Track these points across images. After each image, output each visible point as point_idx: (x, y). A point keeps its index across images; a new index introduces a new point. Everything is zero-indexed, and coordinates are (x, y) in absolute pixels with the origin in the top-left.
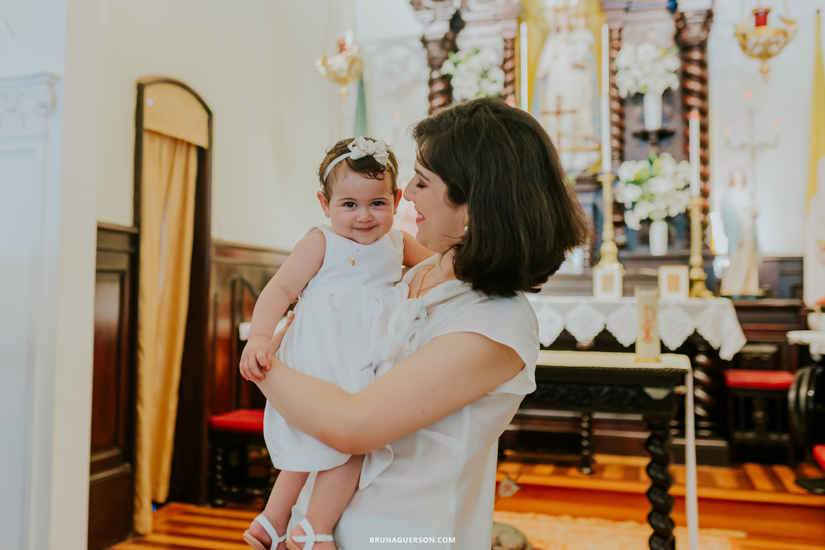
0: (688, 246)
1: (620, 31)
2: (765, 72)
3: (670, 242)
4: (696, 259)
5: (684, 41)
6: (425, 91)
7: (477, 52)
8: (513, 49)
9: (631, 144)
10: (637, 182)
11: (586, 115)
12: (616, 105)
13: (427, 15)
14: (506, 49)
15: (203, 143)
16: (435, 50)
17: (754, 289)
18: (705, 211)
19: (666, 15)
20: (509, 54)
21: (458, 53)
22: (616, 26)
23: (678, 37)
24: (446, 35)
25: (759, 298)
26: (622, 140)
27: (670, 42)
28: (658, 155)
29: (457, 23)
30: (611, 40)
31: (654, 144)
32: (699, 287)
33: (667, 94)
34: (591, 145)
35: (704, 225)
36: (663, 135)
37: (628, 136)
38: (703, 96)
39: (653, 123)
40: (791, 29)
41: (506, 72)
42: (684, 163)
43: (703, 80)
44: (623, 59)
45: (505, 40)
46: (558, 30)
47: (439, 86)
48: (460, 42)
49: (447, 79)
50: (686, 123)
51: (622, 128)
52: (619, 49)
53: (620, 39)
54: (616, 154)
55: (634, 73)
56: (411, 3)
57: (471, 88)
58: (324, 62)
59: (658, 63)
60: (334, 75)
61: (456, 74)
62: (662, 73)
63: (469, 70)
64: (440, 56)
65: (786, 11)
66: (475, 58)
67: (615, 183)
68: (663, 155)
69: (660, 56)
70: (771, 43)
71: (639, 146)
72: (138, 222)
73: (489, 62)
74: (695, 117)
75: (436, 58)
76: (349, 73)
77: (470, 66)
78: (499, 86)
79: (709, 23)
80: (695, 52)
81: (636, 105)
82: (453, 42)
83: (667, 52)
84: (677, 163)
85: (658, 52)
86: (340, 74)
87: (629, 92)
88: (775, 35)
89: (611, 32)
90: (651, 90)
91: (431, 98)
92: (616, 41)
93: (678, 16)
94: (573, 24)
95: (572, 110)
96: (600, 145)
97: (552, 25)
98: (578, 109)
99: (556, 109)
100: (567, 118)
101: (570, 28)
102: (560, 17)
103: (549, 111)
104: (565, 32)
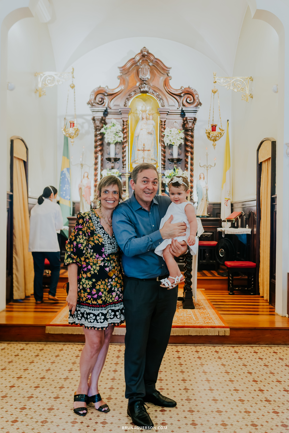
1: (165, 122)
2: (214, 145)
5: (187, 128)
6: (93, 139)
7: (114, 125)
8: (127, 124)
9: (167, 162)
11: (152, 151)
12: (163, 149)
13: (96, 109)
14: (123, 124)
15: (25, 160)
16: (98, 123)
17: (206, 214)
19: (181, 118)
20: (125, 127)
21: (107, 125)
22: (163, 120)
23: (184, 125)
24: (102, 117)
25: (207, 217)
26: (164, 161)
27: (181, 128)
28: (177, 168)
29: (106, 113)
30: (161, 125)
31: (175, 163)
33: (180, 146)
36: (179, 160)
37: (166, 160)
38: (192, 148)
39: (175, 156)
40: (222, 132)
41: (124, 134)
42: (185, 171)
43: (192, 142)
44: (166, 132)
45: (124, 122)
46: (143, 119)
47: (99, 137)
48: (107, 121)
49: (102, 134)
50: (187, 157)
51: (165, 157)
52: (164, 129)
53: (165, 125)
54: (163, 167)
55: (170, 138)
56: (88, 103)
57: (111, 139)
58: (64, 130)
59: (178, 135)
60: (69, 135)
61: (106, 133)
62: (179, 139)
63: (111, 132)
64: (100, 126)
65: (221, 126)
66: (113, 127)
67: (163, 177)
68: (179, 168)
69: (179, 133)
70: (217, 137)
71: (170, 163)
72: (12, 190)
73: (118, 129)
74: (189, 155)
75: (98, 126)
76: (75, 134)
77: (112, 130)
78: (122, 139)
79: (195, 122)
80: (190, 132)
81: (170, 149)
82: (104, 120)
83: (180, 131)
84: (184, 171)
85: (178, 131)
86: (71, 135)
87: (167, 144)
88: (218, 134)
89: (161, 122)
90: (176, 144)
91: (96, 142)
92: (163, 125)
93: (184, 119)
94: (148, 117)
95: (148, 149)
96: (157, 162)
97: (140, 117)
98: (150, 149)
99: (143, 149)
100: (146, 152)
101: (147, 119)
102: (143, 114)
103: (140, 149)
104: (145, 120)
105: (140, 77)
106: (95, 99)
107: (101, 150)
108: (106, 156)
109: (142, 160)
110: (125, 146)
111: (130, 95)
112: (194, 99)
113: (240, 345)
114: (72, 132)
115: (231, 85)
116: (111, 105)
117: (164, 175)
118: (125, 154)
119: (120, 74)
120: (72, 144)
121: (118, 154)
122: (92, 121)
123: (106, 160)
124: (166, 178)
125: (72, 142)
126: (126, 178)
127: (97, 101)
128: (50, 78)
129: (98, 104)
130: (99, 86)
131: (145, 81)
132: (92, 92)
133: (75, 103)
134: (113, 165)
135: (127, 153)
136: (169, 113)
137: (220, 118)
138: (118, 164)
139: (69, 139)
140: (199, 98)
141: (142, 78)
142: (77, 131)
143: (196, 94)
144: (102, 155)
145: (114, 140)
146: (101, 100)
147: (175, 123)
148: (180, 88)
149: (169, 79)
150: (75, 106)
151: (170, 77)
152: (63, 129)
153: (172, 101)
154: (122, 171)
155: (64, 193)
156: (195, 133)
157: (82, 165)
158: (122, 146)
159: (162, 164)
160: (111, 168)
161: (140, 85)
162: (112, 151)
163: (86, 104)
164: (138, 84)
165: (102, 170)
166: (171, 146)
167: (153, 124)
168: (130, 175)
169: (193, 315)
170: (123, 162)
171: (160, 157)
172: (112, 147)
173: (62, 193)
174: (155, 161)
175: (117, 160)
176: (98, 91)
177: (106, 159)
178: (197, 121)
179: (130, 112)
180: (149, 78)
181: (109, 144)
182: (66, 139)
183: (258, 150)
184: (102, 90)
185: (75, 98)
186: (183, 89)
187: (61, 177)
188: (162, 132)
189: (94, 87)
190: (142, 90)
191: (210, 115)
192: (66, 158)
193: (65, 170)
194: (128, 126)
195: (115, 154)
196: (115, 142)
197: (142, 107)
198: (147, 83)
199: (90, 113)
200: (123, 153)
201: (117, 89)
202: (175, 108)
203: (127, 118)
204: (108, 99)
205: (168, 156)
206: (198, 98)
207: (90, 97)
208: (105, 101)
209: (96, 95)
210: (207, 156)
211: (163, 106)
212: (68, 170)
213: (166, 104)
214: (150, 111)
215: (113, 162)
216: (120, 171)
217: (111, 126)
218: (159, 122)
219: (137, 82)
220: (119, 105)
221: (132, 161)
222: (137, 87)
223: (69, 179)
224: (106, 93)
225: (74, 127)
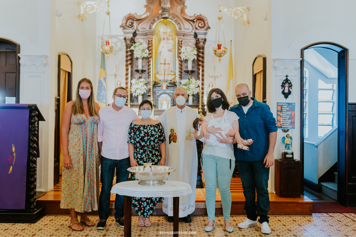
0: (198, 103)
1: (181, 42)
2: (220, 60)
3: (193, 101)
4: (200, 106)
5: (199, 46)
6: (125, 54)
7: (141, 44)
8: (151, 43)
9: (183, 73)
10: (186, 85)
11: (172, 65)
12: (180, 63)
13: (127, 31)
14: (149, 43)
15: (70, 71)
16: (128, 42)
18: (203, 93)
19: (194, 39)
20: (150, 45)
21: (136, 44)
22: (180, 40)
23: (197, 44)
24: (132, 38)
26: (181, 73)
27: (194, 46)
28: (191, 78)
29: (135, 34)
30: (179, 44)
31: (190, 74)
32: (201, 113)
33: (194, 60)
34: (173, 73)
35: (202, 97)
36: (192, 72)
37: (183, 71)
38: (203, 62)
39: (190, 68)
40: (226, 50)
41: (149, 51)
42: (198, 80)
43: (203, 58)
44: (183, 50)
45: (149, 41)
46: (164, 39)
47: (129, 53)
48: (136, 40)
49: (132, 51)
50: (199, 69)
51: (181, 69)
52: (181, 47)
53: (181, 44)
54: (180, 77)
55: (185, 54)
56: (121, 26)
57: (139, 55)
58: (102, 47)
59: (192, 52)
60: (105, 51)
61: (135, 50)
62: (192, 55)
63: (139, 49)
64: (131, 44)
65: (225, 45)
66: (141, 46)
67: (180, 85)
68: (193, 78)
69: (192, 50)
70: (222, 53)
71: (186, 74)
72: (59, 95)
73: (144, 47)
74: (201, 68)
75: (129, 45)
76: (110, 51)
77: (139, 48)
78: (147, 55)
79: (205, 42)
80: (201, 49)
81: (185, 63)
82: (134, 40)
83: (194, 49)
84: (196, 80)
85: (192, 49)
86: (107, 51)
87: (184, 59)
88: (222, 52)
89: (179, 41)
90: (190, 59)
91: (127, 57)
92: (180, 44)
93: (197, 39)
94: (168, 38)
95: (168, 63)
96: (175, 73)
97: (162, 37)
98: (170, 63)
99: (164, 63)
100: (167, 66)
101: (167, 39)
102: (165, 35)
103: (162, 63)
104: (166, 40)
105: (162, 6)
106: (126, 23)
107: (131, 64)
108: (135, 68)
109: (164, 71)
110: (150, 61)
111: (154, 20)
112: (204, 24)
113: (237, 216)
114: (107, 49)
115: (233, 13)
116: (139, 28)
117: (181, 83)
118: (150, 67)
119: (146, 4)
120: (108, 58)
121: (144, 67)
122: (124, 41)
123: (135, 72)
124: (183, 85)
125: (107, 57)
126: (151, 86)
127: (128, 24)
128: (90, 6)
129: (128, 27)
130: (129, 13)
131: (167, 9)
132: (124, 18)
133: (110, 27)
134: (140, 75)
135: (151, 66)
136: (185, 35)
137: (224, 39)
138: (144, 75)
139: (105, 54)
140: (209, 23)
141: (163, 7)
142: (111, 48)
143: (206, 20)
144: (132, 67)
145: (141, 55)
146: (131, 24)
147: (189, 43)
148: (193, 15)
149: (185, 8)
150: (110, 29)
151: (186, 6)
152: (100, 47)
153: (187, 25)
154: (148, 80)
155: (101, 97)
156: (206, 51)
157: (116, 75)
158: (148, 60)
159: (179, 75)
160: (139, 78)
161: (161, 13)
162: (140, 65)
163: (119, 27)
164: (160, 12)
165: (131, 79)
166: (187, 60)
167: (172, 43)
168: (154, 83)
169: (202, 192)
170: (148, 73)
171: (178, 70)
172: (140, 61)
173: (99, 97)
174: (174, 72)
175: (144, 71)
176: (129, 17)
177: (135, 70)
178: (207, 41)
179: (154, 33)
180: (169, 7)
181: (137, 59)
182: (103, 54)
183: (253, 64)
184: (131, 16)
185: (110, 22)
186: (196, 16)
187: (99, 85)
188: (180, 49)
189: (126, 13)
190: (163, 16)
191: (216, 37)
192: (103, 70)
193: (102, 79)
194: (152, 45)
195: (142, 67)
196: (142, 57)
197: (164, 29)
198: (167, 11)
199: (123, 34)
200: (148, 66)
201: (143, 16)
202: (190, 31)
203: (152, 38)
204: (137, 23)
205: (184, 69)
206: (207, 23)
207: (123, 22)
208: (134, 24)
209: (127, 20)
210: (215, 69)
211: (180, 29)
212: (105, 79)
213: (182, 27)
214: (170, 33)
215: (140, 73)
216: (146, 80)
217: (139, 45)
218: (177, 42)
219: (159, 10)
220: (145, 28)
221: (155, 72)
222: (159, 14)
223: (105, 86)
224: (135, 18)
225: (109, 45)
